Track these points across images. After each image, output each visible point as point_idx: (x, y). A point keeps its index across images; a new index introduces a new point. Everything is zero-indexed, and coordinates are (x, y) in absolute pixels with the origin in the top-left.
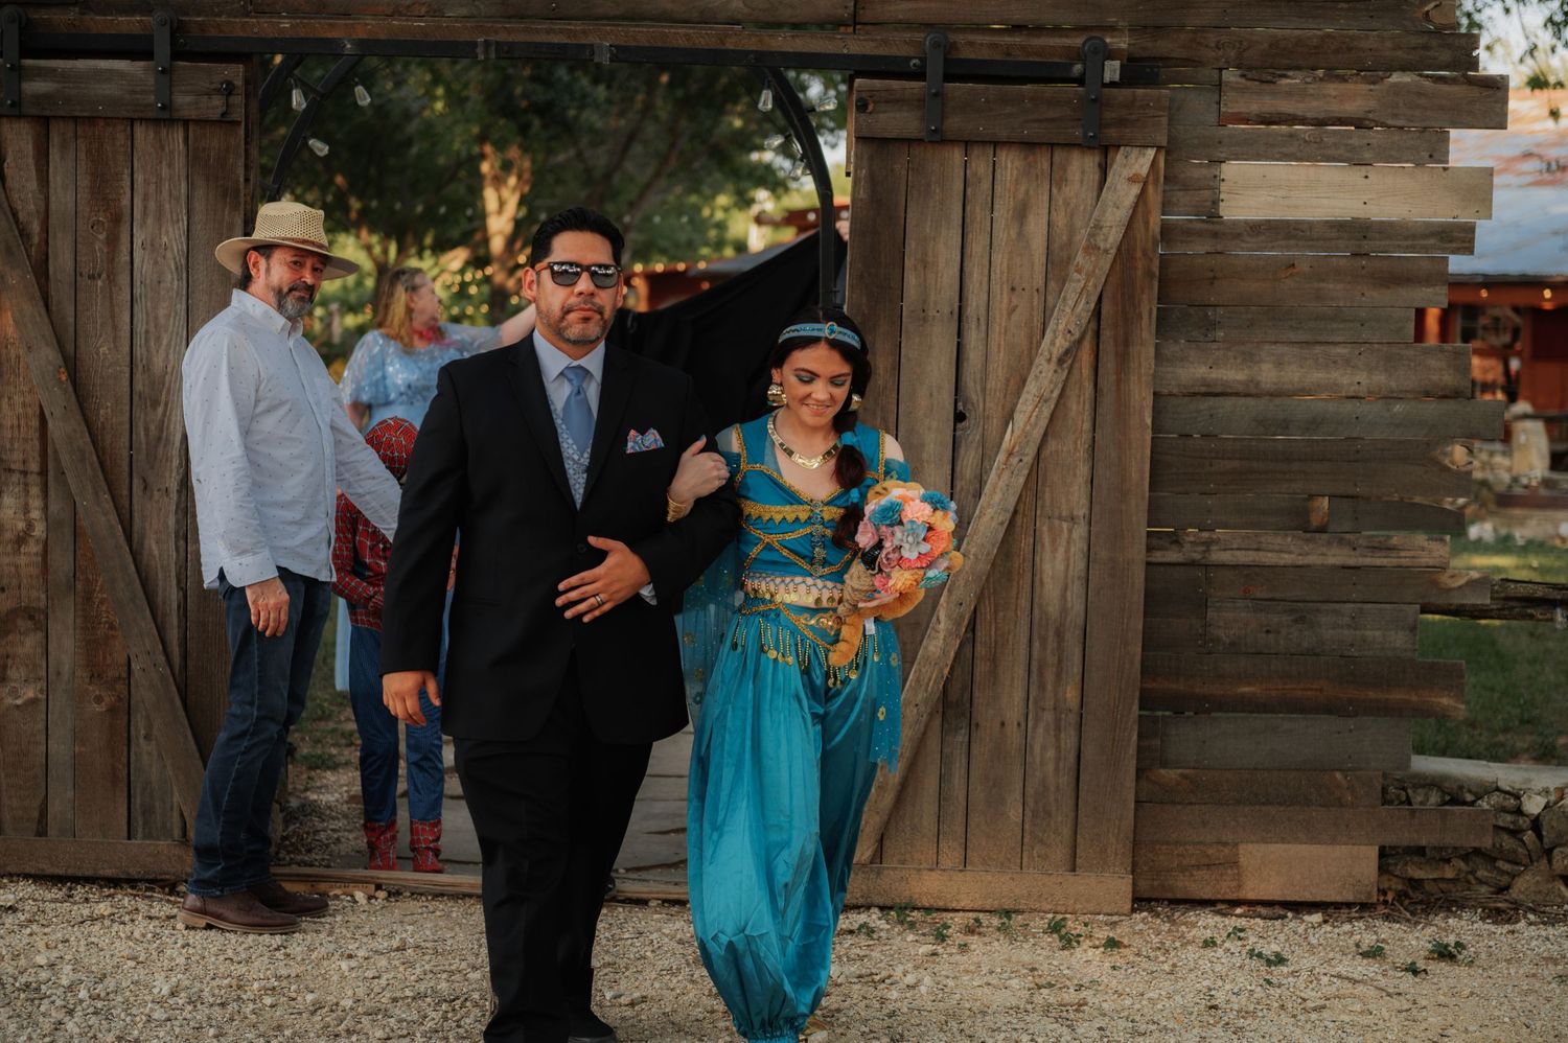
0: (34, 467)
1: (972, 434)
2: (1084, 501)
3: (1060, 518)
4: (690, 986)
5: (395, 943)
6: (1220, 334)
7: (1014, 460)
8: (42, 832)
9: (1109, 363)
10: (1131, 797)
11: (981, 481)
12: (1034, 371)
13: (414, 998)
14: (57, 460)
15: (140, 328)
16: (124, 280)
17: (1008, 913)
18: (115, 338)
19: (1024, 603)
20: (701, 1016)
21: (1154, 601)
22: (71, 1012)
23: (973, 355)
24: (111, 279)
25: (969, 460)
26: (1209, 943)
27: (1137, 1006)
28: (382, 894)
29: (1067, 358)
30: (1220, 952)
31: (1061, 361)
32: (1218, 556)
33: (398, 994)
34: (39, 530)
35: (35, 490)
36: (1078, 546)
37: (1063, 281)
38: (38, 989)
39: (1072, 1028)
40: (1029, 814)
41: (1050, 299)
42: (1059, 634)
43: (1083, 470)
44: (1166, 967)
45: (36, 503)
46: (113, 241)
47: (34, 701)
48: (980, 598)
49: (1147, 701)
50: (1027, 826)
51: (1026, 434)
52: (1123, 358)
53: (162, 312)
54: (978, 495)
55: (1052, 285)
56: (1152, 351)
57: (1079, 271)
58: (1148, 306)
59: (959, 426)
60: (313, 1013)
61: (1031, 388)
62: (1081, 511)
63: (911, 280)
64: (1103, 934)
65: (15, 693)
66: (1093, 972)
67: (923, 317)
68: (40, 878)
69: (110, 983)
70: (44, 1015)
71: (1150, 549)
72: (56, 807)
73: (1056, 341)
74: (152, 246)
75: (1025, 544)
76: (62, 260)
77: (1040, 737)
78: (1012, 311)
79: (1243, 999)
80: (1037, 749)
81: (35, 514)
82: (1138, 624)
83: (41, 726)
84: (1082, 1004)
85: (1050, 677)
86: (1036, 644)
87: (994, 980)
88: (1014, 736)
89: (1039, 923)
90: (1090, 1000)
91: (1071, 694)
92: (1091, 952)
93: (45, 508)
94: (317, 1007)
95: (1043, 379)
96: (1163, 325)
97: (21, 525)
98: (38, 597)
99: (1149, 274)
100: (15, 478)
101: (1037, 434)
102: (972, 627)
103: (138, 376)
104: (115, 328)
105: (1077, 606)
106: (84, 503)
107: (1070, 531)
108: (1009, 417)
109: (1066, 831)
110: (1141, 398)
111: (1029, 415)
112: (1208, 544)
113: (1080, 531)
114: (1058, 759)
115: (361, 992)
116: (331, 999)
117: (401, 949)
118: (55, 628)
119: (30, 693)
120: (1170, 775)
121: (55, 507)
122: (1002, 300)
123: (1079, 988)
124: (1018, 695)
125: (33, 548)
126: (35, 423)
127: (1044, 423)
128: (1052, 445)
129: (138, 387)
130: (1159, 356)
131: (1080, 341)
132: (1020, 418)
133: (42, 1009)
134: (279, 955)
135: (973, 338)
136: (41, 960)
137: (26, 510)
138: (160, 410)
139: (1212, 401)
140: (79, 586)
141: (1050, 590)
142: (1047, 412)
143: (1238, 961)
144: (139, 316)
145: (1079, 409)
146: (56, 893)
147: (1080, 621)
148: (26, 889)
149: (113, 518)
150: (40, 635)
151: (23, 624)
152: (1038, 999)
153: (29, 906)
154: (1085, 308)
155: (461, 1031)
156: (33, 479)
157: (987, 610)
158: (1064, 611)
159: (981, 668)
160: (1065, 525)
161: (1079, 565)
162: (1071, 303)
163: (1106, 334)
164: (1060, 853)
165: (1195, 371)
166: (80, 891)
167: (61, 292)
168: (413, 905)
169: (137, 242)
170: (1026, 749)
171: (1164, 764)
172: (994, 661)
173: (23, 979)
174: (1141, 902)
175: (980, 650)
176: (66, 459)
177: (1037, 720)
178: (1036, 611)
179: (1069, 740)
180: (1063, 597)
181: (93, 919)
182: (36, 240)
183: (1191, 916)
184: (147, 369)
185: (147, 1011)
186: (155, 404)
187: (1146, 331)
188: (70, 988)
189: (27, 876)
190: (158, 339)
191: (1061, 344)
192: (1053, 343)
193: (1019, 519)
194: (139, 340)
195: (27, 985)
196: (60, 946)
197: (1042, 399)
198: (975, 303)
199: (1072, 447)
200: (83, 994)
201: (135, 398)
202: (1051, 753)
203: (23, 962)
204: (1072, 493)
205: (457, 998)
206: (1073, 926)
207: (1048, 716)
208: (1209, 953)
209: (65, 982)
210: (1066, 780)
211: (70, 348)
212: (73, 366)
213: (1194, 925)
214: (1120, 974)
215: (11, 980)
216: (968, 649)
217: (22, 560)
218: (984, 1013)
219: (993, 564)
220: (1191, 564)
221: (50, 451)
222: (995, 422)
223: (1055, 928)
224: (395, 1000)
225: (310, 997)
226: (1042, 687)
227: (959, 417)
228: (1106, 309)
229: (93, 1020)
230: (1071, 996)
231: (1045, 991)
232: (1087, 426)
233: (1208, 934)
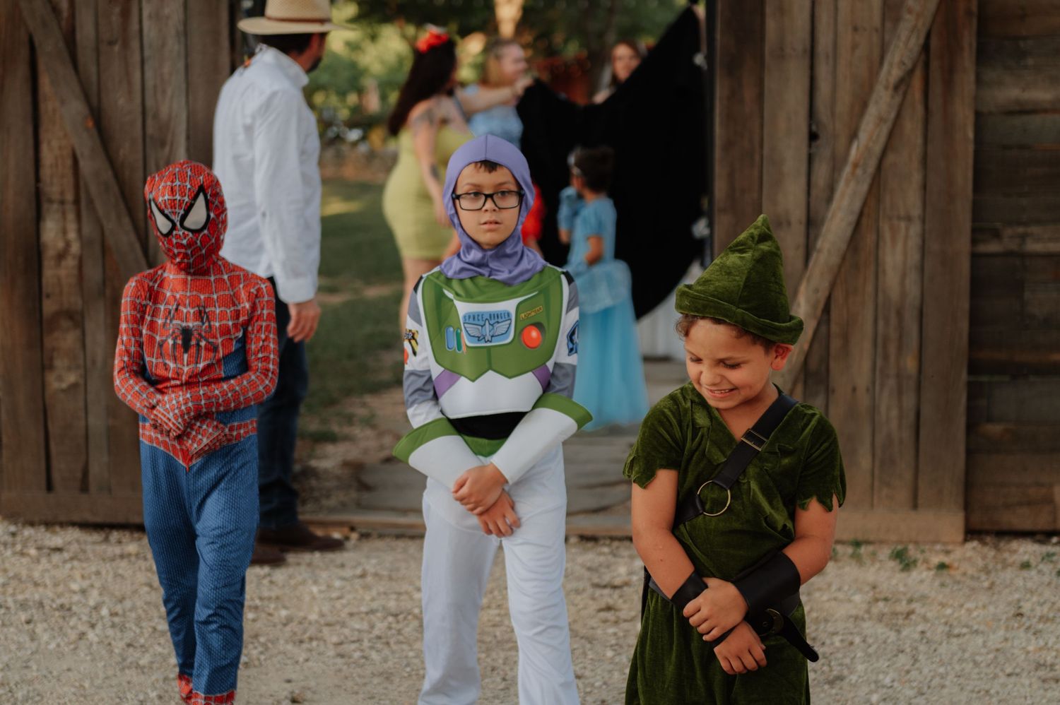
0: (69, 197)
1: (824, 151)
2: (918, 203)
3: (899, 218)
4: (591, 602)
5: (359, 571)
6: (1030, 61)
7: (859, 171)
8: (84, 487)
9: (937, 89)
10: (962, 448)
11: (831, 189)
12: (874, 97)
13: (367, 613)
14: (87, 192)
15: (150, 83)
16: (135, 44)
17: (857, 544)
18: (130, 92)
19: (870, 288)
20: (595, 625)
21: (978, 286)
22: (93, 626)
23: (824, 87)
24: (126, 45)
25: (822, 172)
26: (1026, 566)
27: (956, 615)
28: (354, 536)
29: (902, 85)
30: (1033, 573)
31: (896, 88)
32: (1032, 246)
33: (355, 610)
34: (75, 248)
35: (71, 216)
36: (914, 241)
37: (897, 20)
38: (69, 609)
39: (898, 631)
40: (877, 463)
41: (887, 37)
42: (900, 314)
43: (917, 177)
44: (986, 584)
45: (72, 227)
46: (125, 14)
47: (74, 386)
48: (833, 286)
49: (973, 368)
50: (877, 472)
51: (868, 150)
52: (949, 84)
53: (166, 70)
54: (829, 200)
55: (888, 25)
56: (972, 77)
57: (910, 11)
58: (969, 40)
59: (814, 144)
60: (285, 625)
61: (872, 112)
62: (916, 212)
63: (771, 25)
64: (936, 560)
65: (60, 379)
66: (924, 589)
67: (781, 55)
68: (85, 526)
69: (128, 604)
70: (72, 628)
71: (974, 242)
72: (95, 469)
73: (892, 71)
74: (157, 17)
75: (869, 239)
76: (86, 31)
77: (886, 401)
78: (854, 47)
79: (1046, 609)
80: (883, 409)
81: (72, 235)
82: (965, 304)
83: (81, 404)
84: (909, 614)
85: (892, 349)
86: (881, 323)
87: (840, 595)
88: (864, 400)
89: (885, 552)
90: (918, 611)
91: (910, 364)
92: (925, 574)
93: (79, 231)
94: (289, 620)
95: (882, 103)
96: (983, 56)
97: (61, 245)
98: (75, 301)
99: (969, 13)
100: (55, 206)
101: (878, 149)
102: (827, 309)
103: (149, 122)
104: (130, 83)
105: (913, 291)
106: (109, 226)
107: (907, 229)
108: (854, 136)
109: (908, 476)
110: (964, 116)
111: (871, 133)
112: (1023, 237)
113: (915, 229)
114: (901, 417)
115: (326, 609)
116: (302, 614)
117: (363, 576)
118: (90, 326)
119: (72, 378)
120: (994, 429)
121: (87, 229)
122: (846, 39)
123: (910, 601)
124: (866, 365)
125: (70, 262)
126: (69, 162)
127: (883, 139)
128: (891, 158)
129: (150, 130)
130: (979, 81)
131: (910, 73)
132: (863, 136)
133: (72, 623)
134: (265, 582)
135: (823, 71)
136: (75, 587)
137: (64, 232)
138: (167, 149)
139: (1025, 118)
140: (108, 292)
141: (892, 280)
142: (885, 130)
143: (1046, 579)
144: (149, 74)
145: (912, 128)
146: (96, 537)
147: (917, 303)
148: (73, 534)
149: (133, 237)
150: (78, 333)
151: (65, 323)
152: (875, 610)
153: (75, 547)
154: (916, 43)
155: (401, 638)
156: (70, 208)
157: (839, 295)
158: (903, 294)
159: (836, 344)
160: (903, 225)
161: (914, 257)
162: (903, 38)
163: (935, 64)
164: (903, 495)
165: (1010, 92)
166: (115, 535)
167: (86, 56)
168: (379, 544)
169: (145, 13)
170: (873, 410)
171: (990, 420)
172: (846, 338)
173: (59, 602)
174: (972, 533)
175: (834, 328)
176: (94, 190)
177: (882, 386)
178: (880, 295)
179: (909, 401)
180: (902, 283)
181: (122, 556)
182: (65, 14)
183: (1015, 544)
184: (156, 116)
185: (153, 624)
186: (163, 144)
187: (967, 60)
188: (97, 608)
189: (73, 524)
190: (164, 92)
191: (896, 73)
192: (889, 72)
193: (864, 221)
194: (149, 93)
195: (62, 606)
196: (93, 577)
197: (881, 120)
198: (824, 41)
199: (907, 159)
200: (105, 612)
201: (148, 140)
202: (894, 413)
203: (61, 589)
204: (908, 198)
205: (401, 613)
206: (913, 552)
207: (892, 382)
208: (1025, 573)
209: (92, 603)
210: (907, 435)
211: (94, 101)
212: (98, 116)
213: (1015, 552)
214: (947, 590)
215: (49, 602)
216: (823, 329)
217: (63, 272)
218: (826, 621)
219: (844, 258)
220: (1009, 254)
221: (82, 184)
222: (842, 141)
223: (899, 556)
224: (351, 615)
225: (284, 613)
226: (886, 357)
227: (813, 137)
228: (934, 43)
229: (110, 632)
230: (902, 607)
231: (881, 604)
232: (919, 141)
233: (1026, 558)
